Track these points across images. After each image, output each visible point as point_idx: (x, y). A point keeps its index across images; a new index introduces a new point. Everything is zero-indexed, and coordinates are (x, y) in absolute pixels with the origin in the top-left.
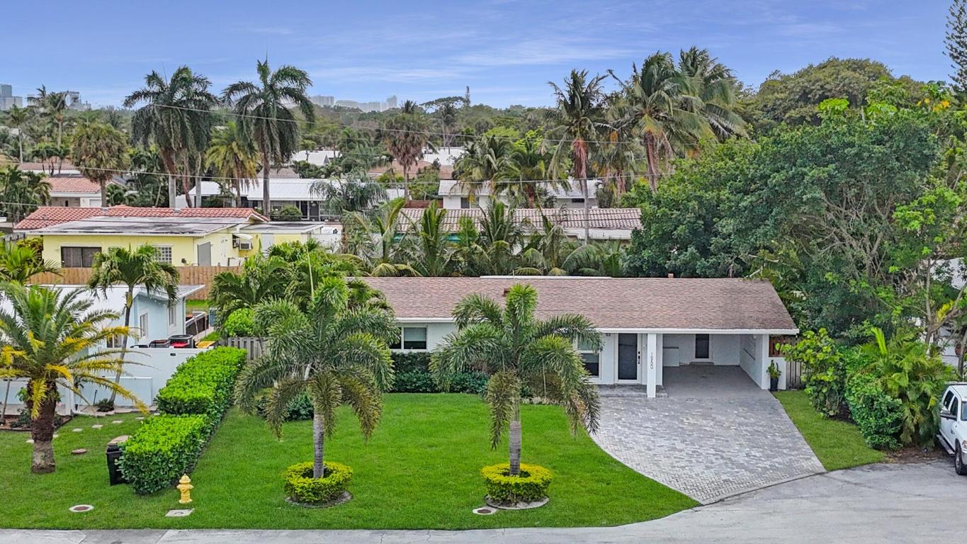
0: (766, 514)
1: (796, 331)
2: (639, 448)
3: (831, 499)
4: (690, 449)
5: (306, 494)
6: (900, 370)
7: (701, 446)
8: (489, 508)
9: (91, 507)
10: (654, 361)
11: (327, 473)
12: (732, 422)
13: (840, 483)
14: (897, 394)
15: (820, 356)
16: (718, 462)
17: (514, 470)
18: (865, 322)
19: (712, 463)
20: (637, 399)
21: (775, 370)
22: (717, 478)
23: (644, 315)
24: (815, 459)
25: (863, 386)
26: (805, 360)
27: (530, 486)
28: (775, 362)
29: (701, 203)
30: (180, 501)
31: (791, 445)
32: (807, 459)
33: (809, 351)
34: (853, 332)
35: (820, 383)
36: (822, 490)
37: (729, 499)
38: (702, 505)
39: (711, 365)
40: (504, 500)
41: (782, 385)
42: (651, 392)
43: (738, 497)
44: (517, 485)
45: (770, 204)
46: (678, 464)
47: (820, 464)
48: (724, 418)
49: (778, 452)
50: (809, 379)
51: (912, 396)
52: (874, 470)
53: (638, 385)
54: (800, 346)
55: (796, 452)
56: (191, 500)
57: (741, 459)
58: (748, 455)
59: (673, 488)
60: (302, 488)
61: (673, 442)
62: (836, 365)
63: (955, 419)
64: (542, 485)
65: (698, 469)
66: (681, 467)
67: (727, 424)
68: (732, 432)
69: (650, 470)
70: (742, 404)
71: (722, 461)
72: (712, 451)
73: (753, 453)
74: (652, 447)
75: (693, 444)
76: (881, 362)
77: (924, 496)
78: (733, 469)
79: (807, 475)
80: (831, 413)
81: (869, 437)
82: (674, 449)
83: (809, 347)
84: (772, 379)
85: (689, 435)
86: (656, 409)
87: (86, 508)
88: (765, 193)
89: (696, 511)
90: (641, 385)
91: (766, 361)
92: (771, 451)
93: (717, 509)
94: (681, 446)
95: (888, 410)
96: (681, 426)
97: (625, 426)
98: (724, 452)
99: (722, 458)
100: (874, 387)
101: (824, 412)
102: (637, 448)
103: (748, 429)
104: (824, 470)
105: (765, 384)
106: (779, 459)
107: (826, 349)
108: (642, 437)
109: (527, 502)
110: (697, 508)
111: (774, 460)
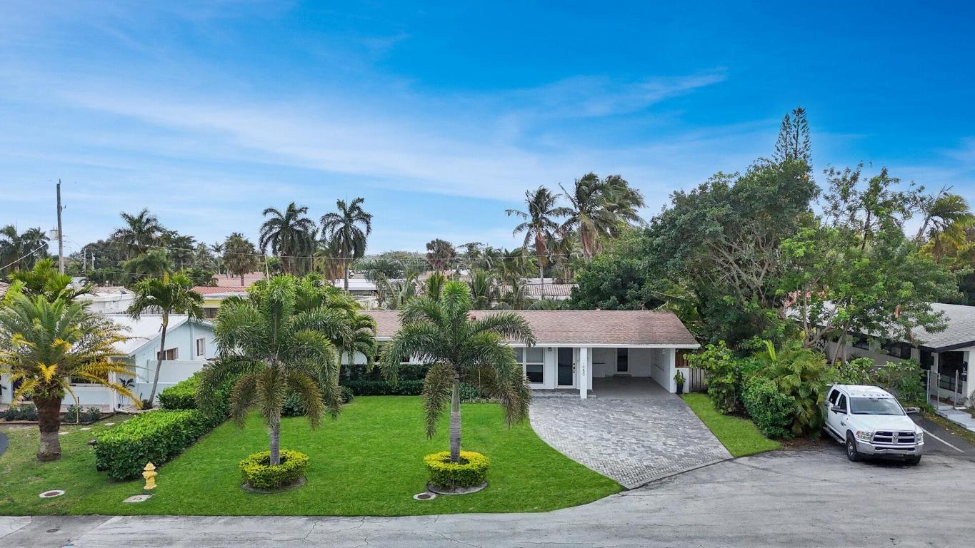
0: (688, 498)
1: (698, 346)
2: (572, 438)
3: (745, 484)
4: (615, 439)
5: (258, 481)
6: (790, 372)
7: (624, 436)
8: (429, 494)
9: (62, 492)
10: (586, 370)
11: (283, 460)
12: (649, 417)
13: (748, 468)
14: (789, 392)
15: (721, 363)
16: (639, 450)
17: (455, 457)
18: (755, 337)
19: (635, 451)
20: (572, 399)
21: (681, 377)
22: (639, 464)
23: (578, 334)
24: (722, 447)
25: (759, 386)
26: (708, 367)
27: (468, 473)
28: (680, 371)
29: (619, 266)
30: (145, 488)
31: (700, 435)
32: (715, 447)
33: (711, 359)
34: (745, 344)
35: (720, 385)
36: (735, 475)
37: (652, 483)
38: (628, 490)
39: (630, 377)
40: (444, 485)
41: (686, 389)
42: (584, 395)
43: (660, 482)
44: (455, 472)
45: (678, 241)
46: (605, 452)
47: (727, 452)
48: (642, 414)
49: (690, 441)
50: (710, 382)
51: (802, 393)
52: (775, 457)
53: (573, 389)
54: (703, 356)
55: (705, 442)
56: (155, 486)
57: (660, 447)
58: (665, 444)
59: (601, 474)
60: (254, 475)
61: (601, 433)
62: (733, 370)
63: (846, 413)
64: (478, 472)
65: (622, 456)
66: (609, 454)
67: (644, 419)
68: (650, 425)
69: (581, 457)
70: (656, 404)
71: (643, 449)
72: (634, 441)
73: (669, 442)
74: (583, 437)
75: (617, 434)
76: (773, 367)
77: (829, 481)
78: (653, 456)
79: (718, 461)
80: (730, 410)
81: (766, 429)
82: (602, 439)
83: (711, 356)
84: (678, 385)
85: (614, 427)
86: (587, 407)
87: (57, 493)
88: (673, 233)
89: (623, 496)
90: (576, 389)
91: (673, 371)
92: (684, 441)
93: (642, 493)
94: (609, 436)
95: (783, 406)
96: (608, 420)
97: (561, 420)
98: (644, 441)
99: (643, 446)
100: (769, 387)
101: (723, 409)
102: (570, 438)
103: (663, 422)
104: (732, 457)
105: (673, 388)
106: (691, 448)
107: (726, 357)
108: (575, 428)
109: (465, 487)
110: (624, 493)
111: (687, 448)
